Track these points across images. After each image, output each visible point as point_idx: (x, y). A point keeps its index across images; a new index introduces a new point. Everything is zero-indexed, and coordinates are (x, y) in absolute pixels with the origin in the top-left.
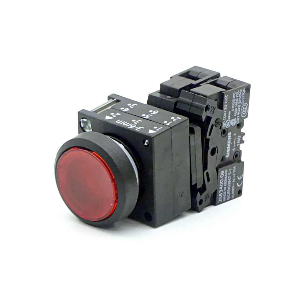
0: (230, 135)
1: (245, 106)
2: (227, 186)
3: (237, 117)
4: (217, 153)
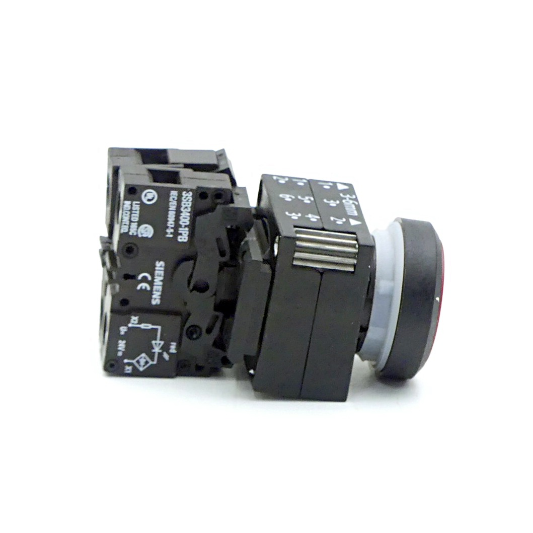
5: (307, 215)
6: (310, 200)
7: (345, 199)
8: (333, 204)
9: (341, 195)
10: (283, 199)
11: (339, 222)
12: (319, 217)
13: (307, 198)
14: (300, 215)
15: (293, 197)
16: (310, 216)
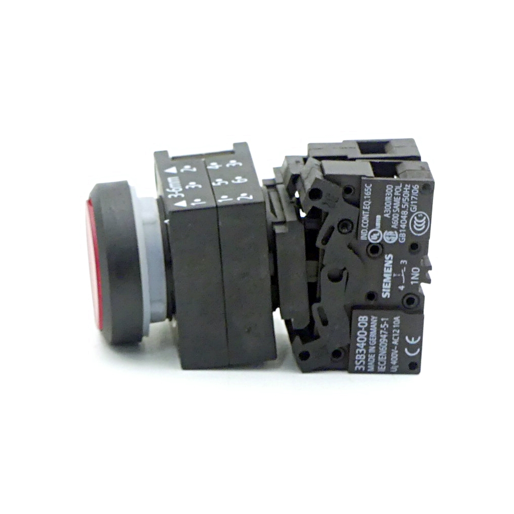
0: (390, 259)
1: (419, 216)
2: (377, 346)
3: (401, 231)
4: (347, 280)
5: (220, 168)
6: (216, 183)
7: (179, 192)
8: (193, 184)
9: (183, 195)
10: (244, 177)
11: (187, 167)
12: (209, 167)
13: (219, 184)
14: (228, 165)
15: (233, 181)
16: (217, 167)
